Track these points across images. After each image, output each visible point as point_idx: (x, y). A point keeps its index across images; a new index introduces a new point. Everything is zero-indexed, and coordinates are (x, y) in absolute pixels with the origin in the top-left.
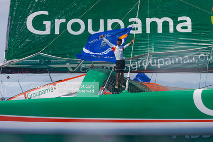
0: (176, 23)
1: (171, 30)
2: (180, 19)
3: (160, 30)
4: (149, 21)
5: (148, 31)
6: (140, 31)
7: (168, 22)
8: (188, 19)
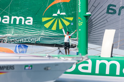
0: (26, 20)
1: (23, 23)
2: (27, 18)
3: (17, 23)
4: (13, 18)
5: (12, 23)
6: (8, 22)
7: (22, 19)
8: (31, 18)
